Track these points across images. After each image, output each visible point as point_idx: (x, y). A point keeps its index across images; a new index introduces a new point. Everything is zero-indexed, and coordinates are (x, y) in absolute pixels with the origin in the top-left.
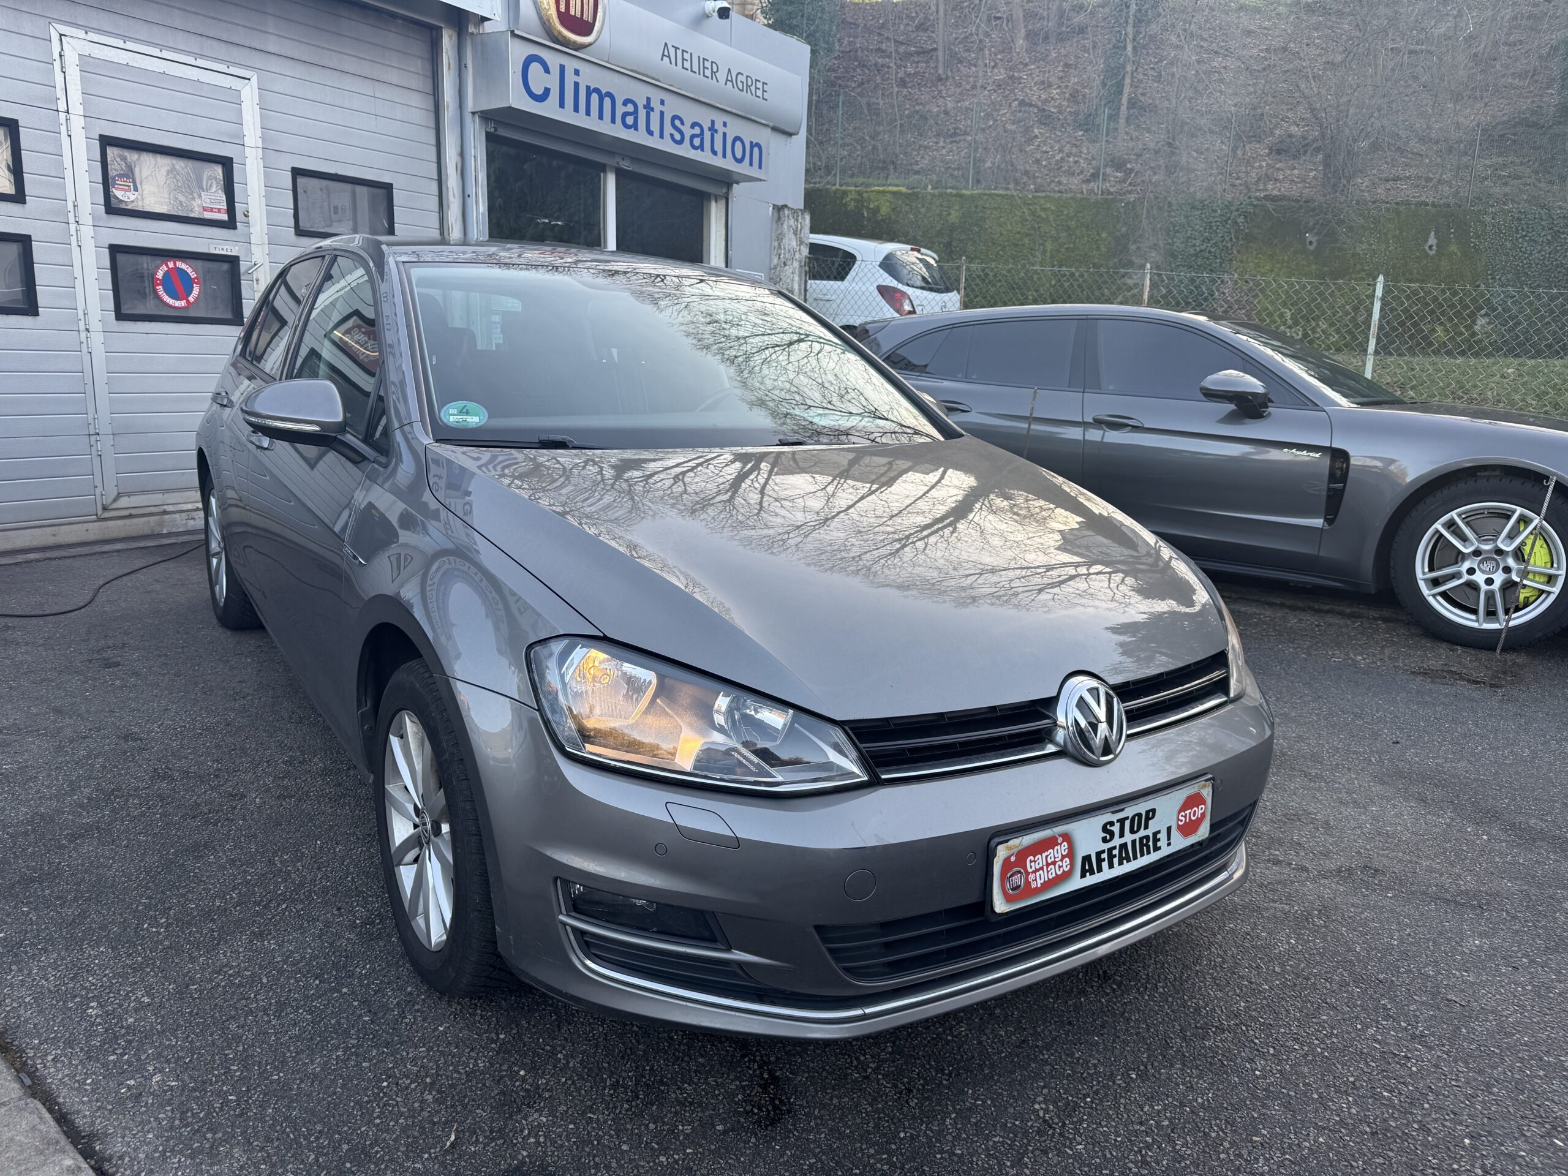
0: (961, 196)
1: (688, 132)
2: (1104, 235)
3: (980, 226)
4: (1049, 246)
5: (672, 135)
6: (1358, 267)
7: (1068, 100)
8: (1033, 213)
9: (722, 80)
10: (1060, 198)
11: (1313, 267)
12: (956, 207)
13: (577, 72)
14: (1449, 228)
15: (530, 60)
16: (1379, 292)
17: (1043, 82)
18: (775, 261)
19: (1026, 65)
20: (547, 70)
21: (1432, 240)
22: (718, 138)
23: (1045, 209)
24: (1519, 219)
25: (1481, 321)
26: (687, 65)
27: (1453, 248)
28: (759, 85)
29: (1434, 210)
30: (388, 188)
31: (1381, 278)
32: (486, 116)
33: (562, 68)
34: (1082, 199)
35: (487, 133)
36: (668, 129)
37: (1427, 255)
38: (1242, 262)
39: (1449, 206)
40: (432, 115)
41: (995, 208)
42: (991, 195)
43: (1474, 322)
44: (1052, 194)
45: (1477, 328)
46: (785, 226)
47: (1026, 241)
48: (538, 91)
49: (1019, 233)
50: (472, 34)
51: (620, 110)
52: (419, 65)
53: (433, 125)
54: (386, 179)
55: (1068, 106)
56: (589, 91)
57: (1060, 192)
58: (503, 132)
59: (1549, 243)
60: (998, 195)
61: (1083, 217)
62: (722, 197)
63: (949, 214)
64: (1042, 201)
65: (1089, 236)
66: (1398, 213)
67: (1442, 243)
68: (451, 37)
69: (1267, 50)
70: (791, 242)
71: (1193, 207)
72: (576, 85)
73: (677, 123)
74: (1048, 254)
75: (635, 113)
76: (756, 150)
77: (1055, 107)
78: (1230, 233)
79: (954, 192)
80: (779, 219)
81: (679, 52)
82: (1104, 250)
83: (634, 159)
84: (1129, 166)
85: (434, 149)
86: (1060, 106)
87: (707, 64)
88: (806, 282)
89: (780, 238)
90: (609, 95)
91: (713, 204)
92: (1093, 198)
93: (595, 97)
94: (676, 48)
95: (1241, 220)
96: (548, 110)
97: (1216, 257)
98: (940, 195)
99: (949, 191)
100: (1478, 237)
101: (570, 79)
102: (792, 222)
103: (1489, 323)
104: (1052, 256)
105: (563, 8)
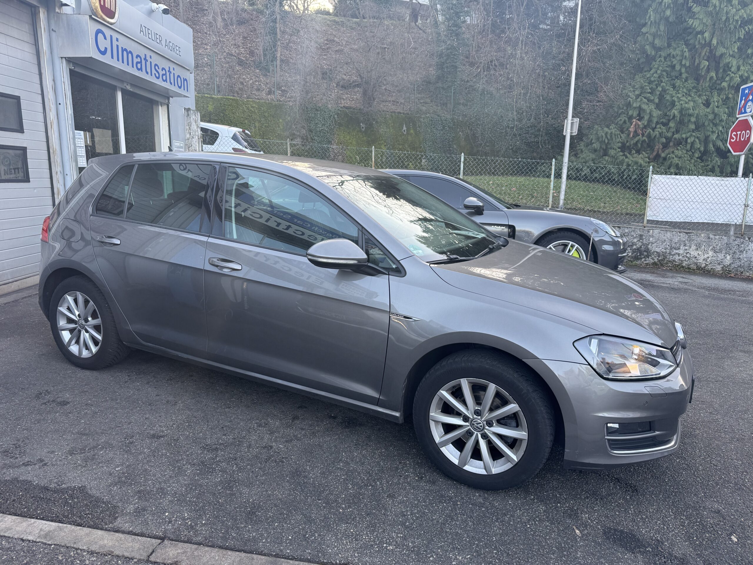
0: (212, 98)
1: (161, 73)
2: (281, 120)
3: (223, 113)
4: (257, 124)
5: (155, 74)
6: (381, 138)
7: (249, 55)
8: (248, 108)
9: (164, 45)
10: (259, 102)
11: (365, 138)
12: (211, 103)
13: (117, 40)
14: (410, 123)
15: (98, 32)
16: (462, 159)
17: (235, 45)
18: (188, 136)
19: (225, 35)
20: (105, 38)
21: (405, 128)
22: (172, 75)
23: (253, 107)
24: (432, 120)
25: (423, 161)
26: (150, 37)
27: (412, 131)
28: (177, 48)
29: (404, 116)
30: (18, 98)
31: (463, 154)
32: (69, 60)
33: (111, 36)
34: (269, 103)
35: (70, 70)
36: (154, 71)
37: (403, 134)
38: (338, 135)
39: (408, 114)
40: (35, 57)
41: (230, 105)
42: (227, 99)
43: (421, 161)
44: (255, 100)
45: (422, 163)
46: (192, 119)
47: (246, 121)
48: (103, 49)
49: (242, 117)
50: (58, 13)
51: (135, 60)
52: (27, 28)
53: (36, 62)
54: (16, 94)
55: (250, 58)
56: (123, 50)
57: (258, 99)
58: (78, 70)
59: (442, 130)
60: (230, 99)
61: (271, 112)
62: (165, 104)
63: (208, 107)
64: (251, 103)
65: (274, 121)
66: (392, 116)
67: (408, 129)
68: (44, 13)
69: (327, 40)
70: (194, 127)
71: (317, 110)
72: (117, 46)
73: (157, 67)
74: (257, 128)
75: (141, 62)
76: (185, 82)
77: (243, 57)
78: (332, 122)
79: (209, 96)
80: (188, 115)
81: (147, 29)
82: (281, 127)
83: (132, 85)
84: (283, 88)
85: (38, 77)
86: (245, 57)
87: (158, 37)
88: (202, 146)
89: (190, 125)
90: (131, 52)
91: (160, 107)
92: (274, 103)
93: (125, 53)
94: (145, 27)
95: (336, 116)
96: (106, 59)
97: (328, 133)
98: (202, 97)
99: (206, 95)
100: (419, 127)
101: (115, 43)
102: (194, 117)
103: (426, 161)
104: (259, 129)
105: (102, 4)
